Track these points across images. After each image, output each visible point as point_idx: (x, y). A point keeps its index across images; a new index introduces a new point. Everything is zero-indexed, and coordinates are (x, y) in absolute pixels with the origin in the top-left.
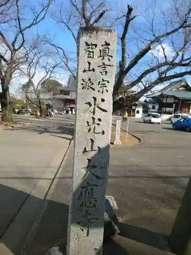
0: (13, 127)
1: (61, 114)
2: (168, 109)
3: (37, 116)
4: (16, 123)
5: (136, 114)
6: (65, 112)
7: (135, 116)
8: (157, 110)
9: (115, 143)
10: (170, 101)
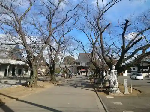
0: (58, 84)
1: (76, 75)
2: (144, 70)
3: (64, 77)
4: (58, 82)
5: (123, 74)
6: (78, 74)
7: (122, 75)
8: (137, 71)
9: (125, 93)
10: (145, 64)
